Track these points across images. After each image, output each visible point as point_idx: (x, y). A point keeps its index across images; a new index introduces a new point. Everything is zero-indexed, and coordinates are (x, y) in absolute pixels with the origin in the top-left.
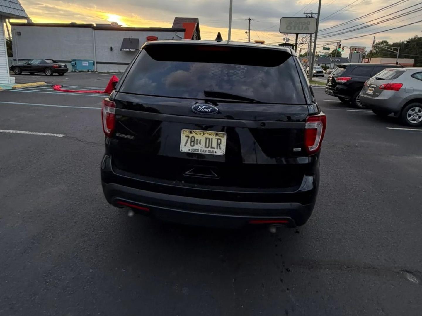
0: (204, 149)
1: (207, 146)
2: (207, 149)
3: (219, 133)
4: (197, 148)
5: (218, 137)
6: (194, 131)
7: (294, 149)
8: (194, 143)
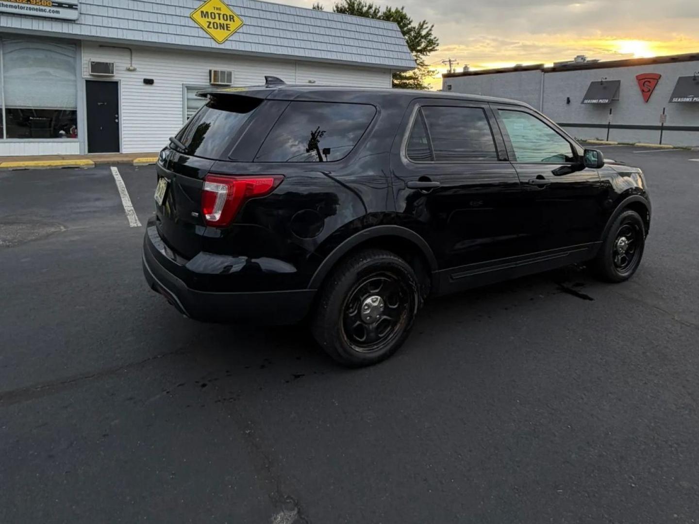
7: (193, 213)
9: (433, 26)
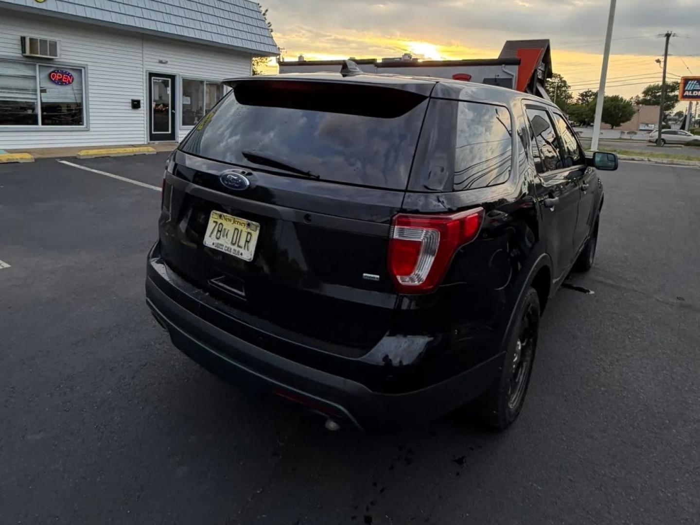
0: (229, 245)
1: (234, 242)
2: (233, 247)
3: (252, 223)
4: (223, 243)
5: (249, 230)
6: (224, 216)
7: (365, 275)
8: (220, 235)
9: (267, 11)
